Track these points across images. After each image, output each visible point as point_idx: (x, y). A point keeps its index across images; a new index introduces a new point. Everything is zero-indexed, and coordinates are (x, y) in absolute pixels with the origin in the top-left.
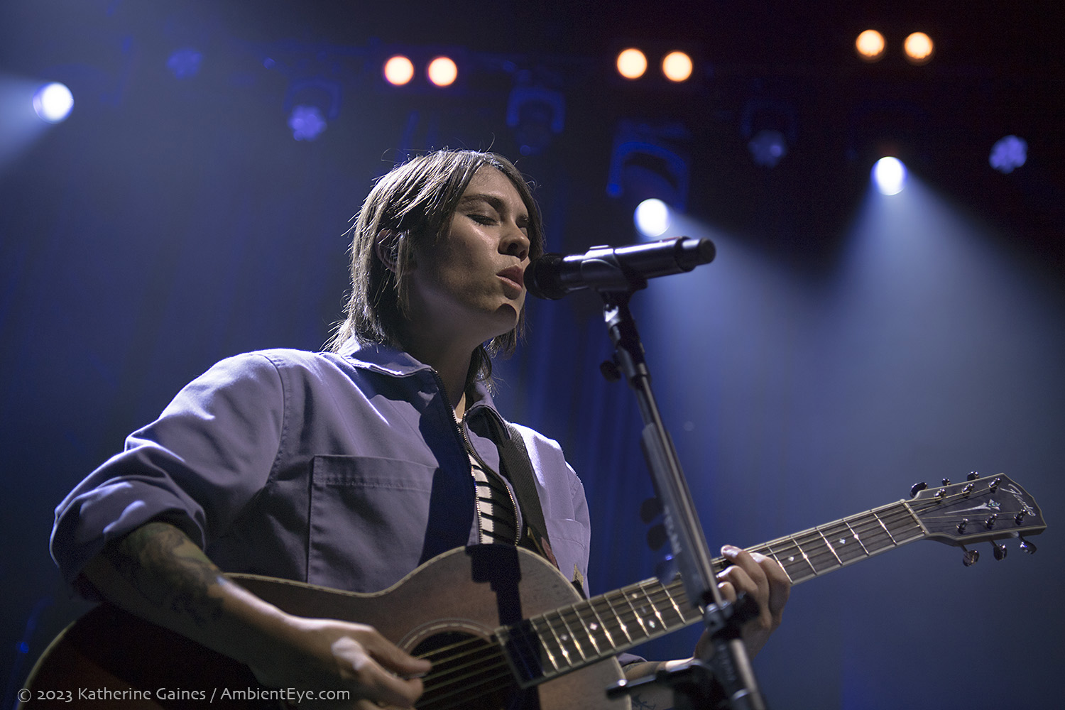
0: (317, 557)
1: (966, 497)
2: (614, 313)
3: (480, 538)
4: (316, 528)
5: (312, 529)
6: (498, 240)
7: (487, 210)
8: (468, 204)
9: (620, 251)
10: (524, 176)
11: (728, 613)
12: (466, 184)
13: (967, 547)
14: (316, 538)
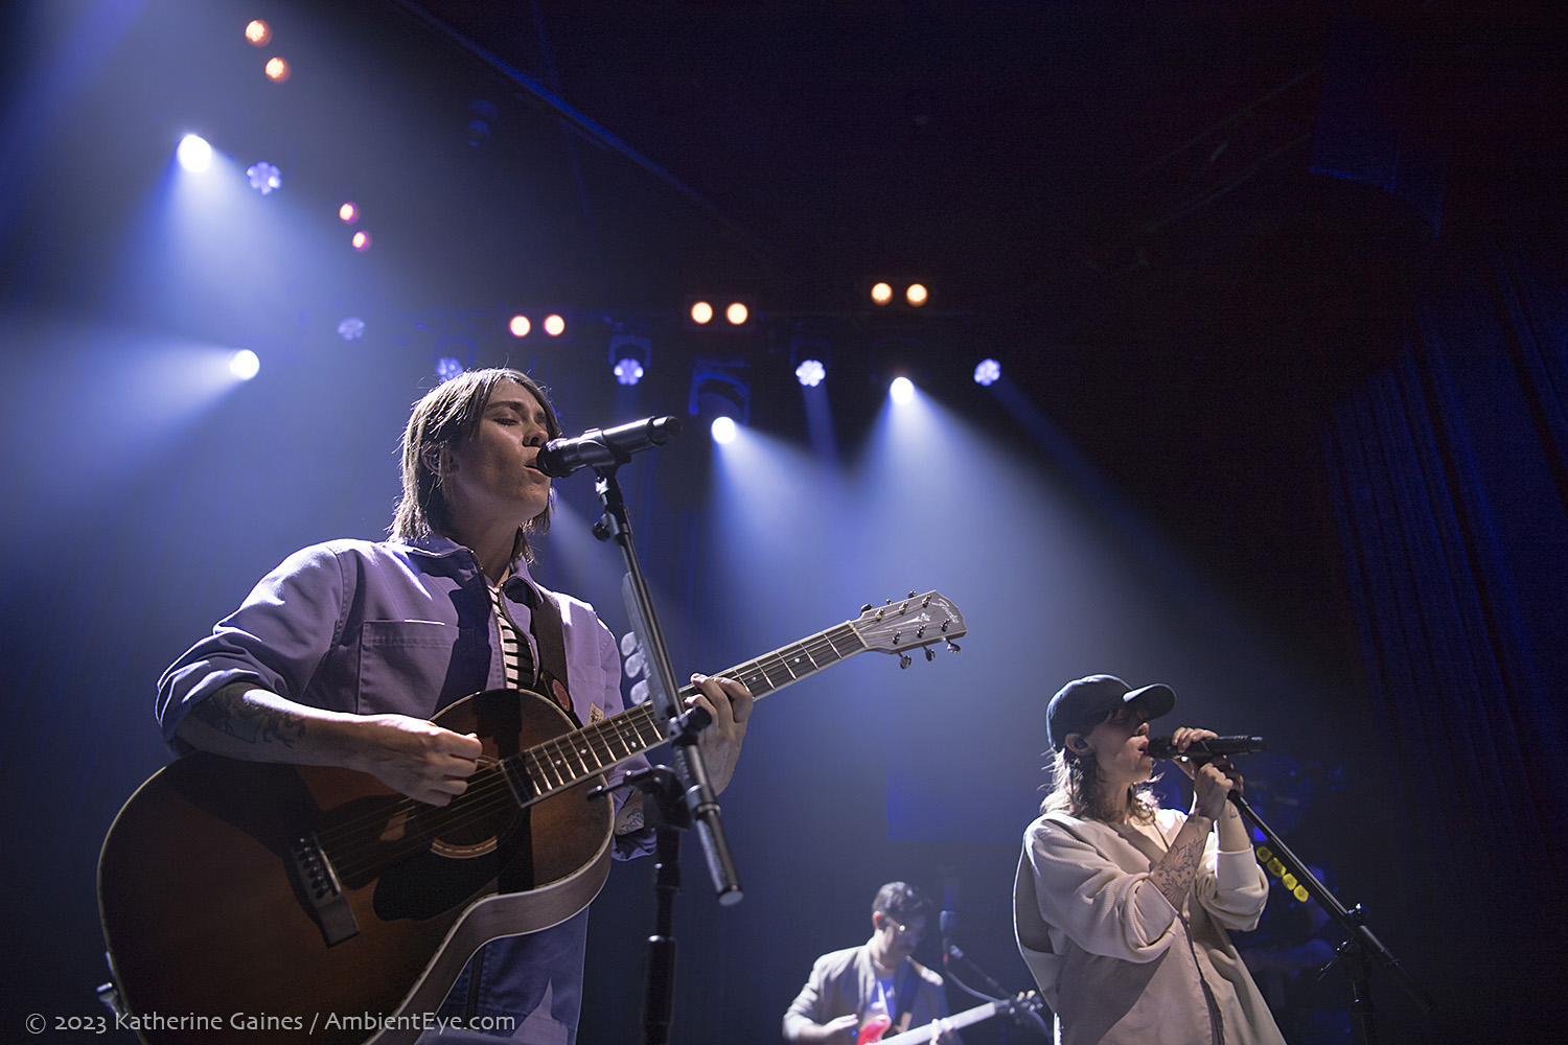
0: (365, 705)
1: (902, 613)
2: (604, 483)
3: (505, 685)
4: (364, 681)
5: (360, 683)
6: (522, 436)
7: (510, 413)
8: (493, 411)
9: (608, 432)
10: (536, 383)
11: (684, 724)
12: (488, 395)
13: (904, 654)
14: (363, 689)
